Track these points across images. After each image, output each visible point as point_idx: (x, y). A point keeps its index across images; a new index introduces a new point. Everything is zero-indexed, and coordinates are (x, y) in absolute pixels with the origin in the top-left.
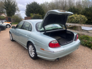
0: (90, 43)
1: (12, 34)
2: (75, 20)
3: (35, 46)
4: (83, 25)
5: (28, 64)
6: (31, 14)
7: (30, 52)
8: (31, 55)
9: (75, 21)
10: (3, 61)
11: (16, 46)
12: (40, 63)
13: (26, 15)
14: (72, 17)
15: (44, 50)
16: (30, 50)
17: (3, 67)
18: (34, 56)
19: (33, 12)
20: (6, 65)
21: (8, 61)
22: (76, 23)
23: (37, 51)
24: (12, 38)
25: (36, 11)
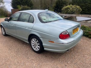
0: (88, 32)
1: (4, 27)
2: (70, 10)
3: (41, 39)
4: (81, 15)
5: (33, 58)
6: (18, 6)
7: (32, 46)
8: (34, 49)
9: (71, 12)
10: (2, 59)
11: (12, 41)
12: (46, 56)
13: (12, 7)
14: (67, 8)
15: (54, 42)
16: (32, 44)
17: (6, 66)
18: (39, 49)
19: (20, 4)
20: (8, 63)
21: (8, 58)
22: (72, 14)
23: (43, 44)
24: (5, 33)
25: (23, 2)
